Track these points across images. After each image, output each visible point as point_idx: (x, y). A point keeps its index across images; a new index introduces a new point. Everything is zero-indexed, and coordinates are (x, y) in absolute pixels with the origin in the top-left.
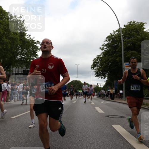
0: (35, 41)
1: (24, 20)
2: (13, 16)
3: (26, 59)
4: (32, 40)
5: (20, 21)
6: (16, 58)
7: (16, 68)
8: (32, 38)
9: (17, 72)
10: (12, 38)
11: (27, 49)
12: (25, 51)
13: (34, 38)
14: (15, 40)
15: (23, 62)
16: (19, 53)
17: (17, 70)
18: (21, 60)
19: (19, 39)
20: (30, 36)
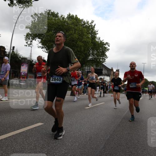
0: (104, 42)
1: (95, 25)
2: (86, 22)
3: (96, 59)
4: (101, 42)
5: (92, 26)
6: (88, 58)
7: (88, 67)
8: (101, 40)
9: (88, 70)
10: (85, 41)
11: (97, 50)
12: (95, 52)
13: (103, 40)
14: (87, 43)
15: (94, 61)
16: (90, 54)
17: (88, 69)
18: (92, 60)
19: (91, 42)
20: (99, 38)
